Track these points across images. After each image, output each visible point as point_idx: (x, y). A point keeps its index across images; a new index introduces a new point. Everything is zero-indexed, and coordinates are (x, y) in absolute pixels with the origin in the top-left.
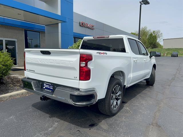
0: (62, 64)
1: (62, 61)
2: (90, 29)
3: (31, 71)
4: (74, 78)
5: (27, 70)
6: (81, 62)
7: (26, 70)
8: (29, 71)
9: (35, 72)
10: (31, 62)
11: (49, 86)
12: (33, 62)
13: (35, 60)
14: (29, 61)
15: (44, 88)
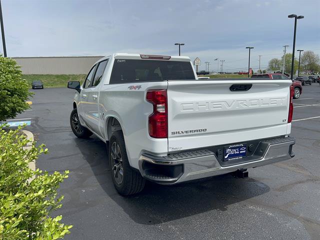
0: (272, 103)
1: (272, 100)
3: (189, 134)
4: (282, 123)
5: (173, 133)
7: (170, 134)
8: (185, 134)
9: (207, 132)
10: (197, 111)
11: (237, 151)
12: (207, 110)
13: (214, 106)
14: (192, 110)
15: (226, 157)
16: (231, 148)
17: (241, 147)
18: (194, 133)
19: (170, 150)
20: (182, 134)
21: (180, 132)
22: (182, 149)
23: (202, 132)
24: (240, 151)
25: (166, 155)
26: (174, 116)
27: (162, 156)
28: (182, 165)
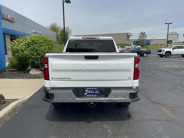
0: (115, 67)
1: (115, 65)
2: (11, 21)
3: (61, 79)
4: (128, 79)
5: (52, 78)
6: (136, 64)
7: (50, 78)
8: (58, 79)
9: (71, 79)
10: (64, 68)
11: (93, 92)
12: (70, 68)
13: (74, 66)
14: (61, 68)
15: (85, 94)
16: (89, 90)
17: (96, 90)
18: (63, 79)
19: (51, 86)
20: (57, 79)
21: (56, 78)
22: (57, 87)
23: (69, 79)
24: (95, 92)
25: (50, 88)
26: (52, 70)
27: (48, 88)
28: (53, 94)
